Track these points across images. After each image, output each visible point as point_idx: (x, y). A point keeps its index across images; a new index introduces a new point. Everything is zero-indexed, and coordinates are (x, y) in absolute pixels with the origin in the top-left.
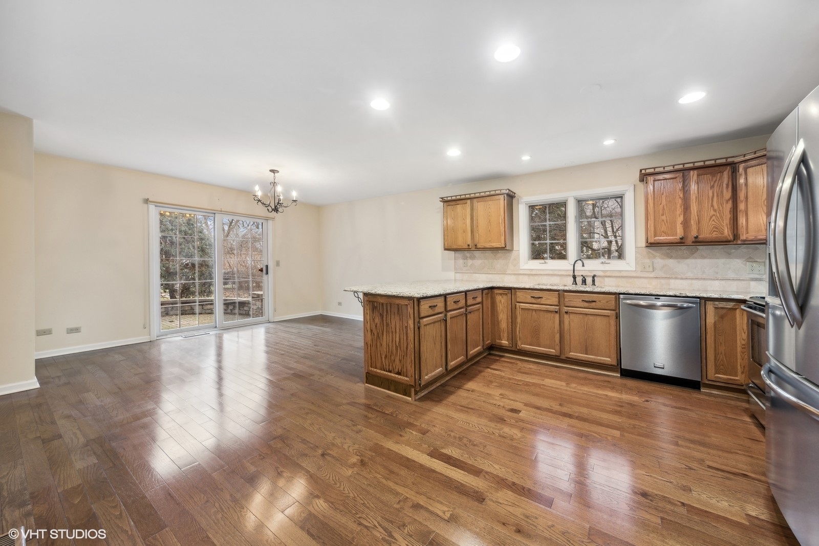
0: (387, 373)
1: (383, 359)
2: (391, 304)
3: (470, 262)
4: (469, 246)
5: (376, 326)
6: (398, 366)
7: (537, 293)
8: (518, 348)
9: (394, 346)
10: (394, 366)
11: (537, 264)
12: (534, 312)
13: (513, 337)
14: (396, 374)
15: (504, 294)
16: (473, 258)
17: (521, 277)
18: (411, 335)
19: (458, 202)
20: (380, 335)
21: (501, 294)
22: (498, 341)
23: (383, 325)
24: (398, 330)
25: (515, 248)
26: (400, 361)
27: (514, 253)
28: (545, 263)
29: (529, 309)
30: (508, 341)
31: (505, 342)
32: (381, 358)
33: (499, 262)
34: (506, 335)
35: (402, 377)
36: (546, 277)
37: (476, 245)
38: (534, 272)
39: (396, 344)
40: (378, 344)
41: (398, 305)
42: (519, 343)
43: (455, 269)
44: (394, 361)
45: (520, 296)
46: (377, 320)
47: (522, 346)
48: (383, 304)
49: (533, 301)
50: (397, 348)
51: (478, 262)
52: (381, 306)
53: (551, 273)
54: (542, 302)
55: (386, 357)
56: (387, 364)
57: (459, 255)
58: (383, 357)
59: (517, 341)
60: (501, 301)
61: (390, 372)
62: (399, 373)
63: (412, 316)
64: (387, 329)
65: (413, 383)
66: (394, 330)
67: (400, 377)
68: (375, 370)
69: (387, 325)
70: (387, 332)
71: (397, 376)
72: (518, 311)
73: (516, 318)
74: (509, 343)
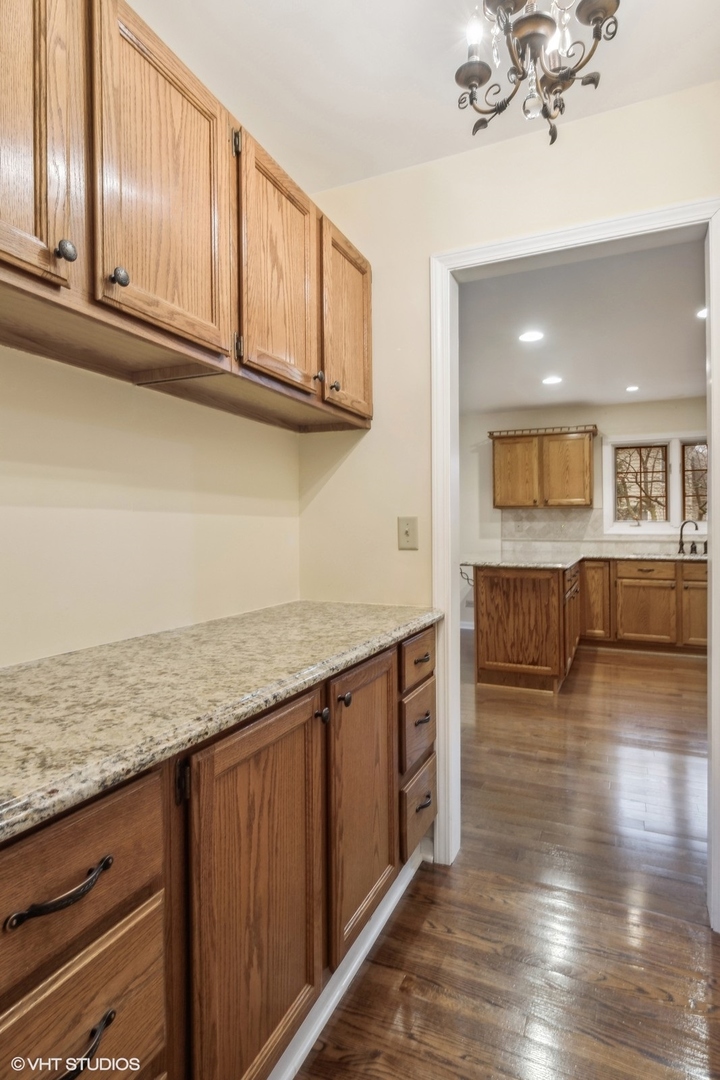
0: (514, 665)
1: (509, 648)
2: (522, 580)
3: (526, 525)
4: (535, 502)
5: (497, 607)
6: (532, 653)
7: (644, 566)
8: (619, 637)
9: (527, 631)
10: (527, 656)
11: (626, 528)
12: (641, 590)
13: (610, 623)
14: (530, 664)
15: (598, 568)
16: (531, 519)
17: (605, 545)
18: (554, 615)
19: (518, 440)
20: (504, 618)
21: (594, 568)
22: (589, 631)
23: (509, 605)
24: (533, 611)
25: (596, 505)
26: (537, 648)
27: (595, 513)
28: (639, 525)
29: (634, 587)
30: (603, 629)
31: (599, 632)
32: (505, 647)
33: (572, 526)
34: (600, 622)
35: (539, 668)
36: (640, 545)
37: (547, 502)
38: (623, 539)
39: (529, 628)
40: (500, 630)
41: (534, 580)
42: (620, 631)
43: (503, 535)
44: (527, 649)
45: (622, 569)
46: (499, 601)
47: (626, 634)
48: (508, 580)
49: (641, 575)
50: (531, 633)
51: (539, 525)
52: (505, 582)
53: (648, 539)
54: (653, 576)
55: (513, 645)
56: (515, 654)
57: (508, 514)
58: (509, 645)
59: (617, 629)
60: (593, 577)
61: (521, 663)
62: (534, 663)
63: (556, 592)
64: (514, 611)
65: (556, 673)
66: (526, 611)
67: (536, 667)
68: (495, 663)
69: (516, 605)
70: (514, 614)
71: (531, 667)
72: (619, 588)
73: (616, 598)
74: (606, 633)
